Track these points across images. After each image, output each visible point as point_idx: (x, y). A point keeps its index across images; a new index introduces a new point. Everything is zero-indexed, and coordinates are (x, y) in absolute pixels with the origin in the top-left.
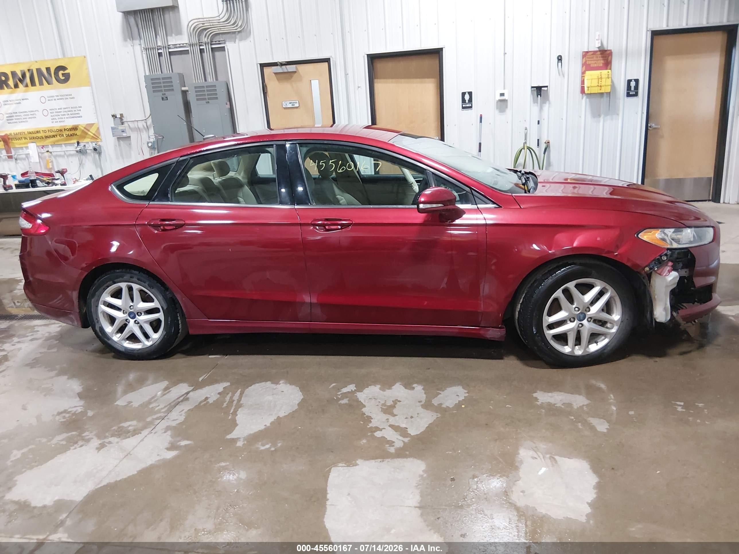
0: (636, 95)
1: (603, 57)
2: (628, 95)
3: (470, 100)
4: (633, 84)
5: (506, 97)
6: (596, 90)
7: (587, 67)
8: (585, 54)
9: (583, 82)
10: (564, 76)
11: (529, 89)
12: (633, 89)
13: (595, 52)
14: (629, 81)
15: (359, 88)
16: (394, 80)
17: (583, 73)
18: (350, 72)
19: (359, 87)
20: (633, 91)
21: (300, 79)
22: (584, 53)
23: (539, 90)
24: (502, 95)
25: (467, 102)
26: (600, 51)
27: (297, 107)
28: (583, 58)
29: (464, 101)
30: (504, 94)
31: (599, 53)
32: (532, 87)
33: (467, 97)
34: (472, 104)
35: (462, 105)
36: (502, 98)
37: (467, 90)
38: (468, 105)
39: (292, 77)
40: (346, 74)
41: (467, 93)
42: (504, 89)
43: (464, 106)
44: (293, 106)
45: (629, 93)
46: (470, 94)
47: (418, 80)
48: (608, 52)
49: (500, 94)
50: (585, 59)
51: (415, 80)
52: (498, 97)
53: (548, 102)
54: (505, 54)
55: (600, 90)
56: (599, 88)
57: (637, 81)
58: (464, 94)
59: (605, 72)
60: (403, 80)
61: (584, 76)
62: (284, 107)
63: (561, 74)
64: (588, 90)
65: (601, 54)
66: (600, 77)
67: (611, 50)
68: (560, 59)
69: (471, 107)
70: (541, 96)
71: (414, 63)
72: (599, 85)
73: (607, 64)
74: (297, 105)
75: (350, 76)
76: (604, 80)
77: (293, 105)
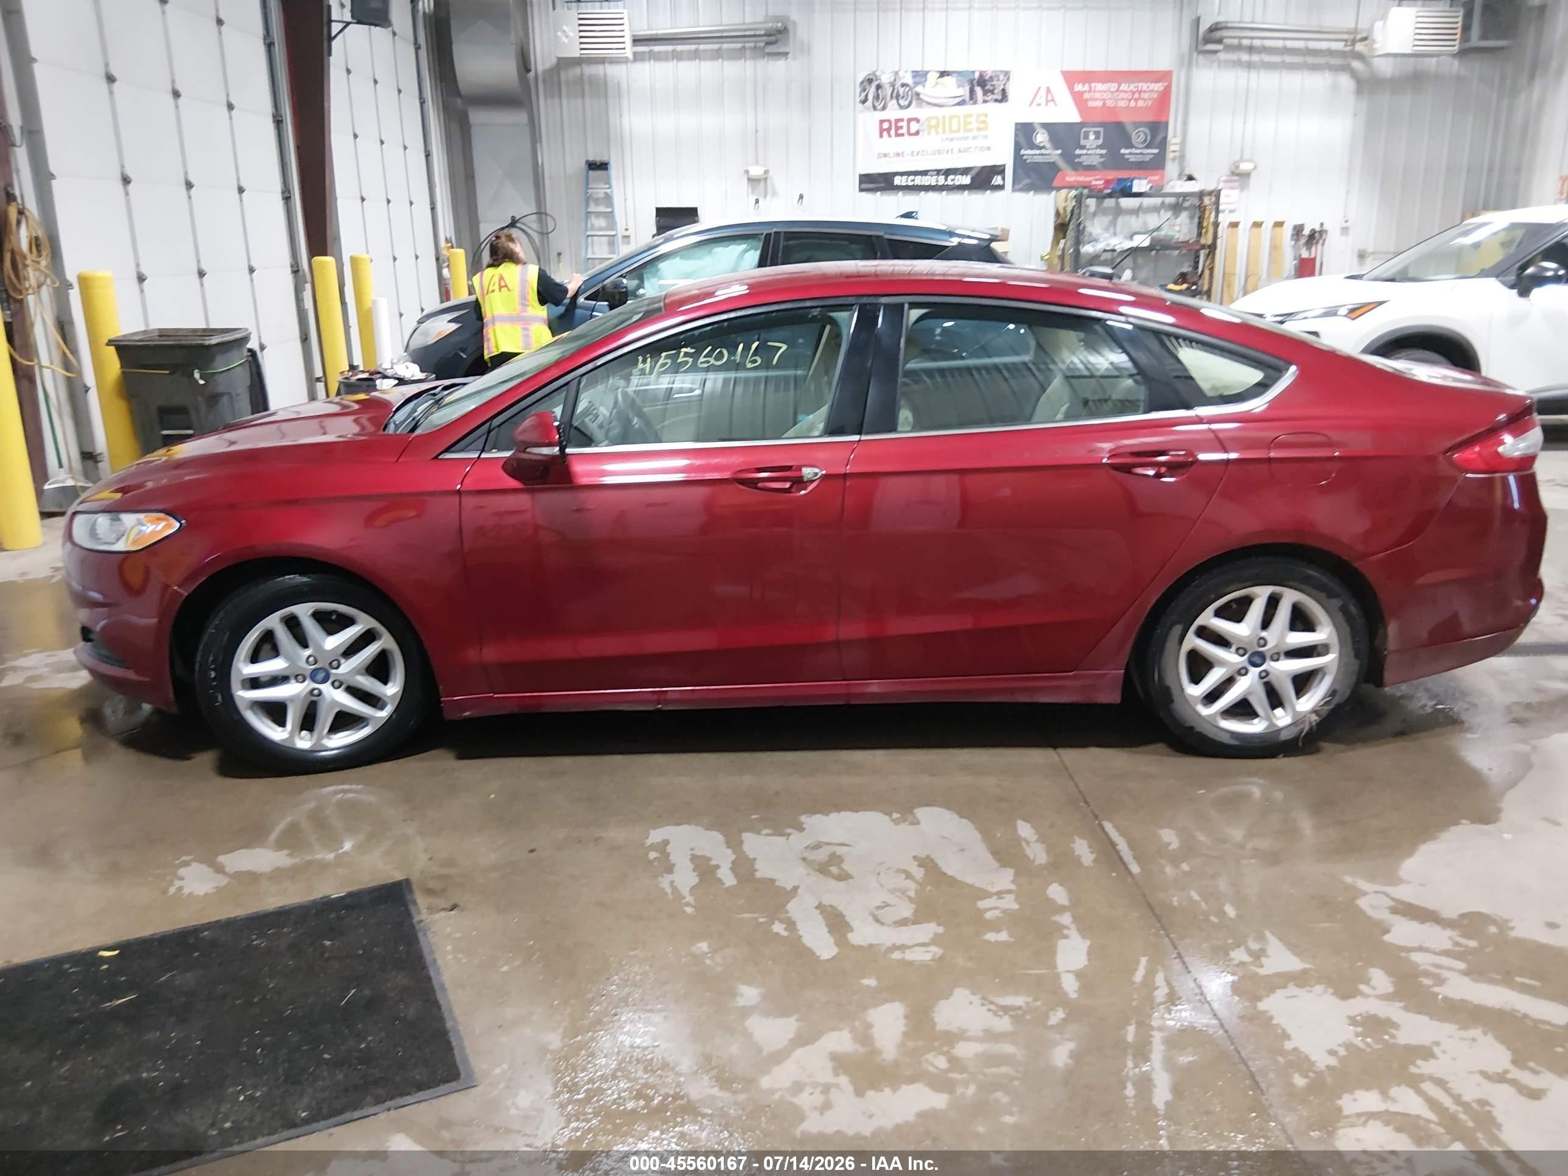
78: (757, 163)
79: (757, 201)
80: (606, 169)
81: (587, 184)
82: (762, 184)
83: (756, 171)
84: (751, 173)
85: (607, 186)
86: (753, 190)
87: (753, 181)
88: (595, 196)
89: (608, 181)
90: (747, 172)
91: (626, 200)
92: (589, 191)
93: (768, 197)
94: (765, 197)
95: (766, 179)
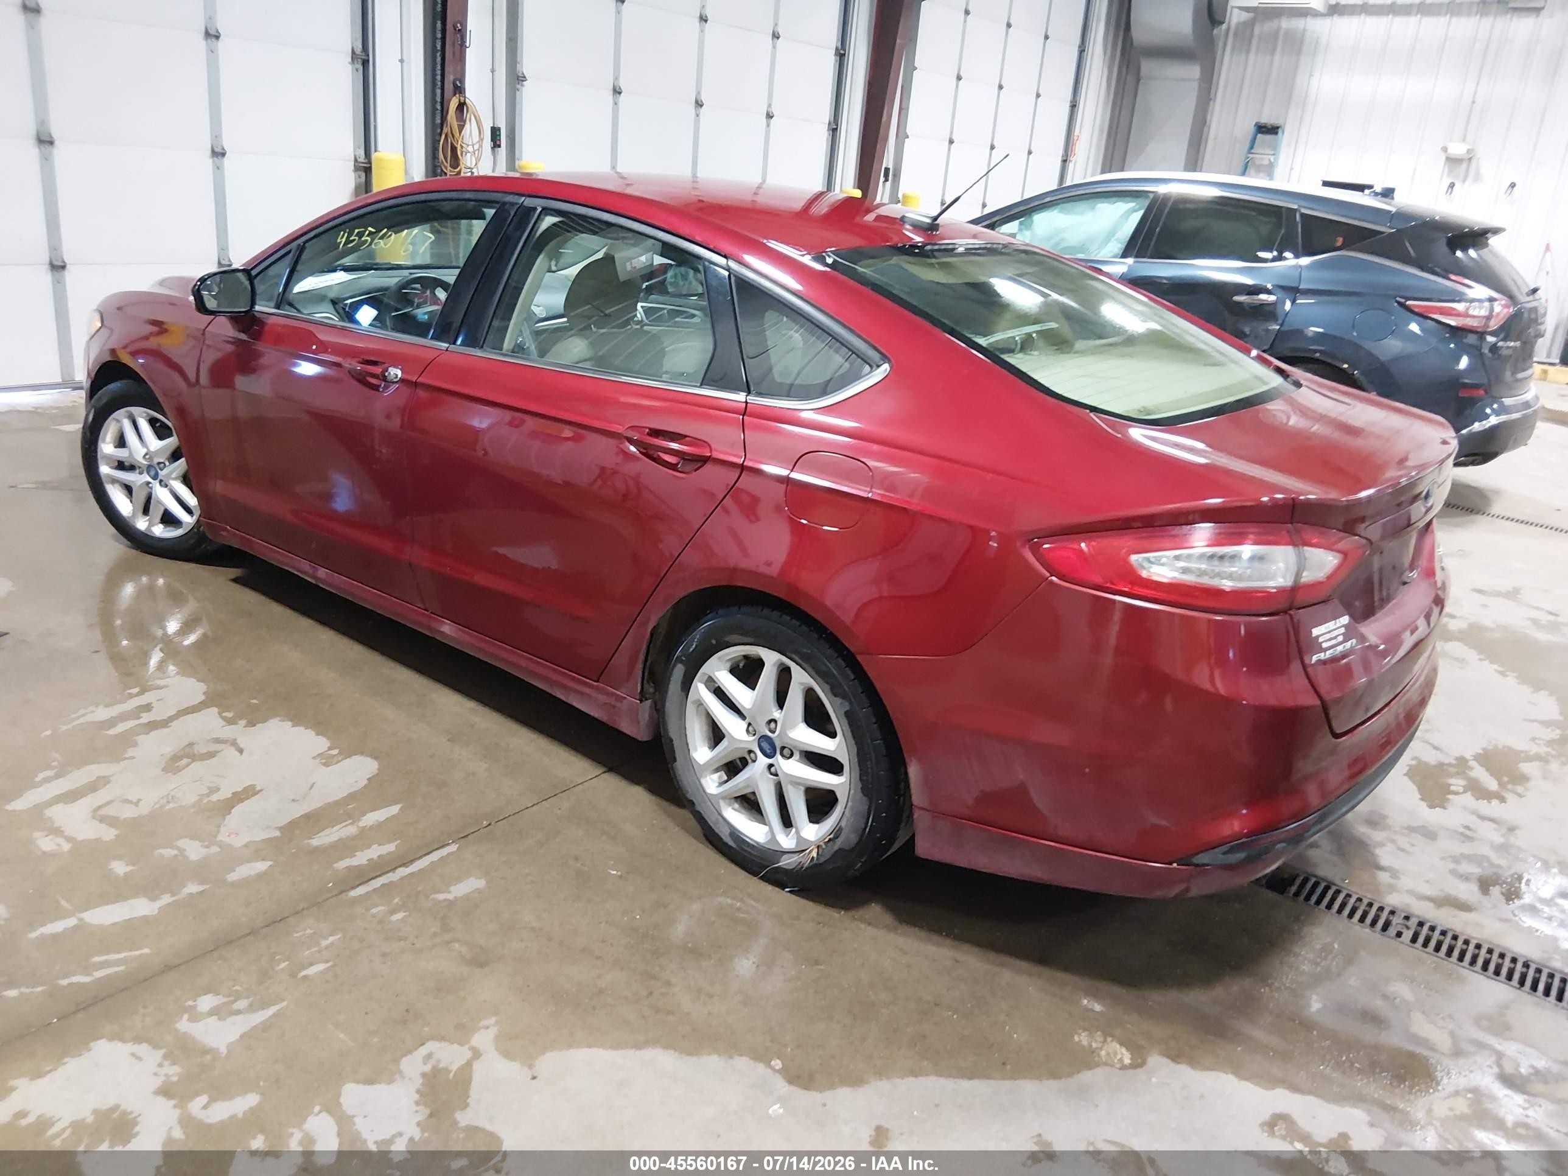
78: (1464, 140)
79: (1452, 186)
80: (1276, 133)
81: (1252, 147)
82: (1464, 166)
83: (1458, 149)
84: (1449, 151)
85: (1272, 152)
86: (1449, 174)
87: (1453, 161)
88: (1258, 162)
89: (1275, 148)
90: (1445, 149)
91: (1292, 169)
92: (1251, 156)
93: (1467, 183)
94: (1464, 181)
95: (1470, 159)
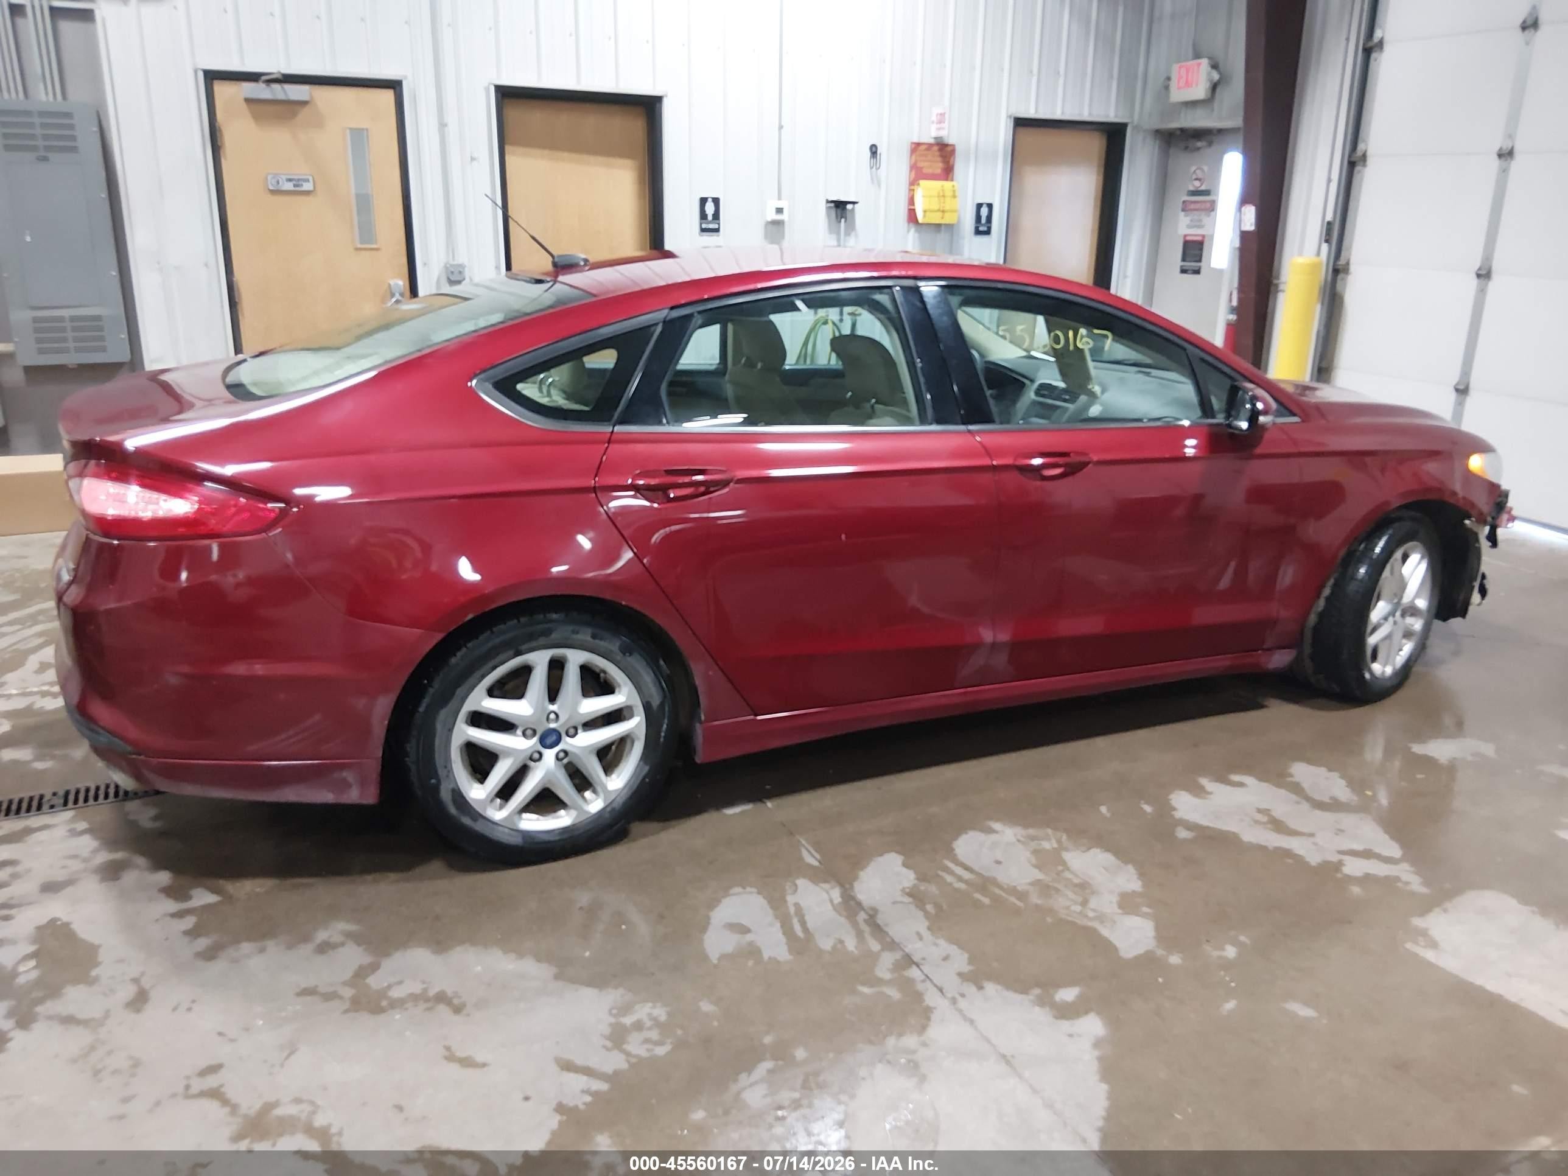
0: (988, 232)
1: (942, 156)
2: (978, 232)
3: (716, 216)
4: (984, 211)
5: (784, 217)
6: (935, 219)
7: (918, 175)
8: (916, 147)
9: (911, 201)
10: (879, 186)
11: (822, 207)
12: (984, 220)
13: (930, 145)
14: (979, 206)
15: (475, 163)
16: (546, 152)
17: (913, 183)
18: (451, 119)
19: (473, 159)
20: (983, 225)
21: (319, 123)
22: (913, 146)
23: (840, 207)
24: (779, 211)
25: (710, 218)
26: (938, 144)
27: (307, 193)
28: (911, 155)
29: (703, 216)
30: (782, 209)
31: (936, 148)
32: (828, 202)
33: (710, 208)
34: (719, 224)
35: (701, 224)
36: (779, 217)
37: (710, 194)
38: (711, 226)
39: (294, 115)
40: (442, 125)
41: (710, 200)
42: (780, 198)
43: (704, 226)
44: (297, 189)
45: (978, 227)
46: (716, 201)
47: (600, 159)
48: (949, 149)
49: (777, 208)
50: (914, 157)
51: (592, 159)
52: (772, 216)
53: (853, 234)
54: (781, 127)
55: (942, 218)
56: (940, 214)
57: (990, 206)
58: (703, 201)
59: (947, 184)
60: (566, 155)
61: (913, 190)
62: (271, 188)
63: (876, 181)
64: (924, 216)
65: (940, 150)
66: (941, 194)
67: (953, 146)
68: (874, 150)
69: (717, 230)
70: (845, 221)
71: (591, 120)
72: (941, 209)
73: (947, 172)
74: (308, 186)
75: (452, 130)
76: (948, 200)
77: (295, 186)
